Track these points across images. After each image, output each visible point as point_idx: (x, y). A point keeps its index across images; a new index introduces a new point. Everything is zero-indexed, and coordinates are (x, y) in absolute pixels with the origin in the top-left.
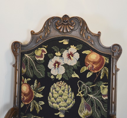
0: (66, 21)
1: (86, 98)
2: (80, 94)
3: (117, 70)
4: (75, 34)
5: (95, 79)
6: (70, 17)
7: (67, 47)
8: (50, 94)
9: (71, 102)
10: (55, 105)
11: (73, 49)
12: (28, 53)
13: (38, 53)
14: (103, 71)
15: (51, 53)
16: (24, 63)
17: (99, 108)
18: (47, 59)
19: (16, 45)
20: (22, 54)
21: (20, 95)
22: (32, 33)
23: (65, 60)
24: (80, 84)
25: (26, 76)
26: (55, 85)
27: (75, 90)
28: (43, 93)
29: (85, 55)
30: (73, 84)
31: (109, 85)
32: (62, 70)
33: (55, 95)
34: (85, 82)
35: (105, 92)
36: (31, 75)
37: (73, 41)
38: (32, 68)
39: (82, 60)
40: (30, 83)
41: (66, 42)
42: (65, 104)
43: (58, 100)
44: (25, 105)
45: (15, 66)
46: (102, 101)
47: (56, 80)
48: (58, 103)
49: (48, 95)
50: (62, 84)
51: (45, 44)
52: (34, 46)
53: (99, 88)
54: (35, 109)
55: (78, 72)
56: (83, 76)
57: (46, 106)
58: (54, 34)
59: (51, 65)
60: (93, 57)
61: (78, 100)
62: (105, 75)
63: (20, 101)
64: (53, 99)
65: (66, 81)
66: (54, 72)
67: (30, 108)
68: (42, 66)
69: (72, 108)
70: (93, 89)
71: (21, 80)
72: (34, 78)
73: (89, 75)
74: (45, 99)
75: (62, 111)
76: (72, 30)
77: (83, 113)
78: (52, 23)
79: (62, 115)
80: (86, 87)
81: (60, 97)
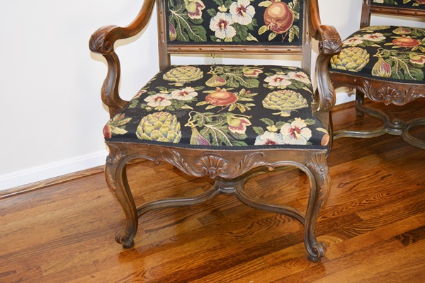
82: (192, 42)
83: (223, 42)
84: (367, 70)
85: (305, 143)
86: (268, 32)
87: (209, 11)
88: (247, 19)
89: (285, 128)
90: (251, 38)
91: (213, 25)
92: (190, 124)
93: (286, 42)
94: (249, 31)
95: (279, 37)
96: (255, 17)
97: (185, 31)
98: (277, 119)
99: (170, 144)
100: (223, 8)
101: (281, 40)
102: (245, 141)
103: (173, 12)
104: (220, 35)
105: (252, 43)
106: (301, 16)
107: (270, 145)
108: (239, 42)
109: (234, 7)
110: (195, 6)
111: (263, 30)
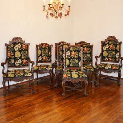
0: (17, 38)
1: (23, 54)
3: (29, 48)
4: (20, 41)
5: (25, 50)
7: (18, 44)
9: (20, 55)
10: (16, 57)
11: (19, 44)
12: (9, 46)
13: (12, 45)
14: (26, 48)
15: (15, 45)
16: (8, 48)
17: (26, 56)
18: (14, 47)
19: (6, 44)
20: (8, 46)
21: (8, 55)
22: (10, 41)
25: (9, 51)
27: (21, 53)
30: (20, 52)
32: (17, 49)
35: (27, 53)
37: (19, 43)
38: (10, 49)
39: (22, 46)
40: (10, 52)
41: (18, 43)
45: (6, 49)
47: (16, 51)
50: (18, 52)
51: (13, 43)
52: (10, 44)
54: (12, 58)
55: (21, 49)
58: (15, 41)
59: (15, 48)
60: (24, 46)
61: (21, 55)
63: (8, 57)
64: (16, 55)
66: (16, 49)
72: (11, 51)
73: (23, 49)
74: (14, 55)
75: (18, 57)
77: (23, 57)
78: (14, 39)
79: (18, 59)
80: (23, 52)
81: (18, 55)
82: (12, 66)
83: (17, 66)
84: (38, 69)
85: (31, 76)
89: (28, 74)
90: (21, 65)
92: (15, 74)
93: (26, 66)
96: (22, 62)
97: (11, 65)
98: (27, 73)
99: (13, 77)
102: (23, 76)
103: (9, 62)
104: (16, 65)
106: (28, 62)
107: (27, 76)
108: (19, 66)
109: (18, 61)
110: (12, 61)
111: (23, 64)
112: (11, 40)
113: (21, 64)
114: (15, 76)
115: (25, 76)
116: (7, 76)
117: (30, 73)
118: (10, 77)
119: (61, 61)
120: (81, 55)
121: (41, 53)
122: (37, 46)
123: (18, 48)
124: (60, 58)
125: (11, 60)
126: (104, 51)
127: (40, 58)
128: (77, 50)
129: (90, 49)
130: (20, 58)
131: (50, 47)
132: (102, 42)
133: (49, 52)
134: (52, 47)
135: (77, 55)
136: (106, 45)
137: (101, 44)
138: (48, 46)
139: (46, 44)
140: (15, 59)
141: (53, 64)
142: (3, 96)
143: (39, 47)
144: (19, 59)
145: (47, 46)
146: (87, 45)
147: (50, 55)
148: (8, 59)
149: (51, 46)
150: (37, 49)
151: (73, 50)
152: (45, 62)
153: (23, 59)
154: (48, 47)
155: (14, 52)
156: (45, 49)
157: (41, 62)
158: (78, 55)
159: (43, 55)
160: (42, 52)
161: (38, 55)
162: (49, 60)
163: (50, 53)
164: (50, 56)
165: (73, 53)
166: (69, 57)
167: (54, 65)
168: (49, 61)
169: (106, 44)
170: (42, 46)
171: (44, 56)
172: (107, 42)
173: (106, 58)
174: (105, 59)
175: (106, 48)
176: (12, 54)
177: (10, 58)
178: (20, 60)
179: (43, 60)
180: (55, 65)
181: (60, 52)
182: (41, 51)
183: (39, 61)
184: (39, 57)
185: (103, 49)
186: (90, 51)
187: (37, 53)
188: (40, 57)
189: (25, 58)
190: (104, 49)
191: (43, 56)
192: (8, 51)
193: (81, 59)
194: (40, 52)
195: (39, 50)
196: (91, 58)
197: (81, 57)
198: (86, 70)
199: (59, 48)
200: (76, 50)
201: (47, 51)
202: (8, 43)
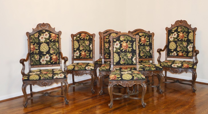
0: (44, 25)
1: (52, 47)
2: (50, 46)
3: (61, 39)
4: (47, 29)
5: (54, 41)
6: (45, 23)
7: (45, 33)
8: (41, 47)
9: (48, 49)
10: (43, 51)
11: (47, 33)
12: (32, 35)
13: (36, 35)
14: (57, 39)
15: (40, 34)
16: (31, 39)
17: (56, 50)
18: (39, 37)
19: (27, 33)
20: (30, 36)
21: (30, 49)
22: (33, 29)
23: (45, 36)
24: (50, 43)
25: (32, 42)
26: (42, 44)
27: (48, 45)
28: (38, 47)
29: (51, 35)
30: (48, 43)
31: (58, 43)
32: (44, 40)
33: (42, 47)
34: (51, 43)
35: (57, 45)
36: (34, 42)
37: (47, 31)
38: (34, 40)
39: (50, 36)
40: (34, 45)
41: (44, 31)
42: (46, 50)
43: (43, 49)
44: (32, 52)
45: (28, 40)
46: (57, 48)
47: (42, 43)
48: (43, 50)
49: (40, 48)
50: (44, 44)
51: (37, 32)
52: (34, 33)
53: (56, 44)
54: (36, 52)
55: (49, 40)
56: (51, 41)
57: (40, 51)
58: (40, 29)
60: (53, 35)
61: (50, 48)
62: (57, 40)
63: (30, 51)
64: (42, 49)
65: (45, 43)
66: (41, 40)
67: (34, 52)
68: (37, 39)
69: (48, 51)
70: (54, 44)
71: (30, 44)
72: (35, 43)
74: (39, 49)
75: (45, 52)
76: (46, 27)
77: (51, 52)
78: (39, 25)
79: (45, 53)
80: (52, 44)
81: (44, 48)
82: (36, 65)
83: (43, 64)
84: (74, 69)
85: (63, 77)
86: (53, 62)
87: (40, 58)
88: (48, 59)
89: (59, 75)
90: (49, 63)
91: (41, 61)
92: (40, 76)
93: (57, 64)
94: (49, 62)
95: (55, 62)
96: (50, 59)
97: (35, 62)
98: (57, 74)
99: (37, 80)
100: (43, 57)
101: (56, 63)
102: (52, 78)
103: (32, 59)
104: (42, 63)
105: (50, 64)
106: (59, 58)
107: (57, 78)
108: (47, 64)
109: (45, 57)
110: (37, 57)
111: (52, 61)
112: (35, 27)
113: (50, 61)
114: (40, 77)
115: (55, 78)
116: (28, 78)
117: (61, 74)
118: (33, 80)
119: (107, 56)
120: (136, 47)
121: (78, 46)
122: (73, 36)
123: (45, 38)
124: (106, 53)
125: (35, 56)
126: (171, 42)
127: (77, 54)
128: (130, 39)
129: (149, 39)
130: (48, 52)
131: (91, 37)
132: (167, 29)
133: (89, 45)
134: (94, 37)
135: (130, 47)
136: (174, 33)
137: (166, 32)
138: (89, 36)
139: (86, 33)
140: (41, 54)
141: (97, 61)
142: (23, 108)
143: (75, 38)
144: (45, 55)
145: (87, 36)
146: (145, 33)
147: (91, 48)
148: (30, 55)
149: (93, 35)
150: (73, 41)
151: (124, 40)
152: (84, 58)
153: (52, 54)
154: (88, 38)
155: (39, 44)
156: (84, 39)
157: (78, 58)
158: (132, 47)
159: (81, 48)
160: (80, 45)
161: (74, 49)
162: (90, 56)
163: (91, 46)
164: (92, 51)
165: (124, 44)
166: (119, 51)
167: (97, 64)
168: (90, 58)
169: (173, 31)
170: (80, 35)
171: (83, 50)
172: (174, 29)
173: (173, 52)
174: (173, 54)
175: (173, 38)
176: (36, 47)
177: (33, 53)
178: (48, 55)
179: (81, 57)
180: (99, 63)
181: (105, 44)
182: (79, 43)
183: (75, 57)
184: (76, 51)
185: (168, 39)
186: (149, 41)
187: (73, 45)
188: (78, 51)
189: (54, 53)
190: (170, 39)
191: (81, 51)
192: (30, 43)
193: (136, 53)
194: (76, 45)
195: (76, 42)
196: (151, 52)
197: (135, 50)
198: (144, 70)
199: (104, 39)
200: (128, 40)
201: (87, 43)
202: (31, 31)
